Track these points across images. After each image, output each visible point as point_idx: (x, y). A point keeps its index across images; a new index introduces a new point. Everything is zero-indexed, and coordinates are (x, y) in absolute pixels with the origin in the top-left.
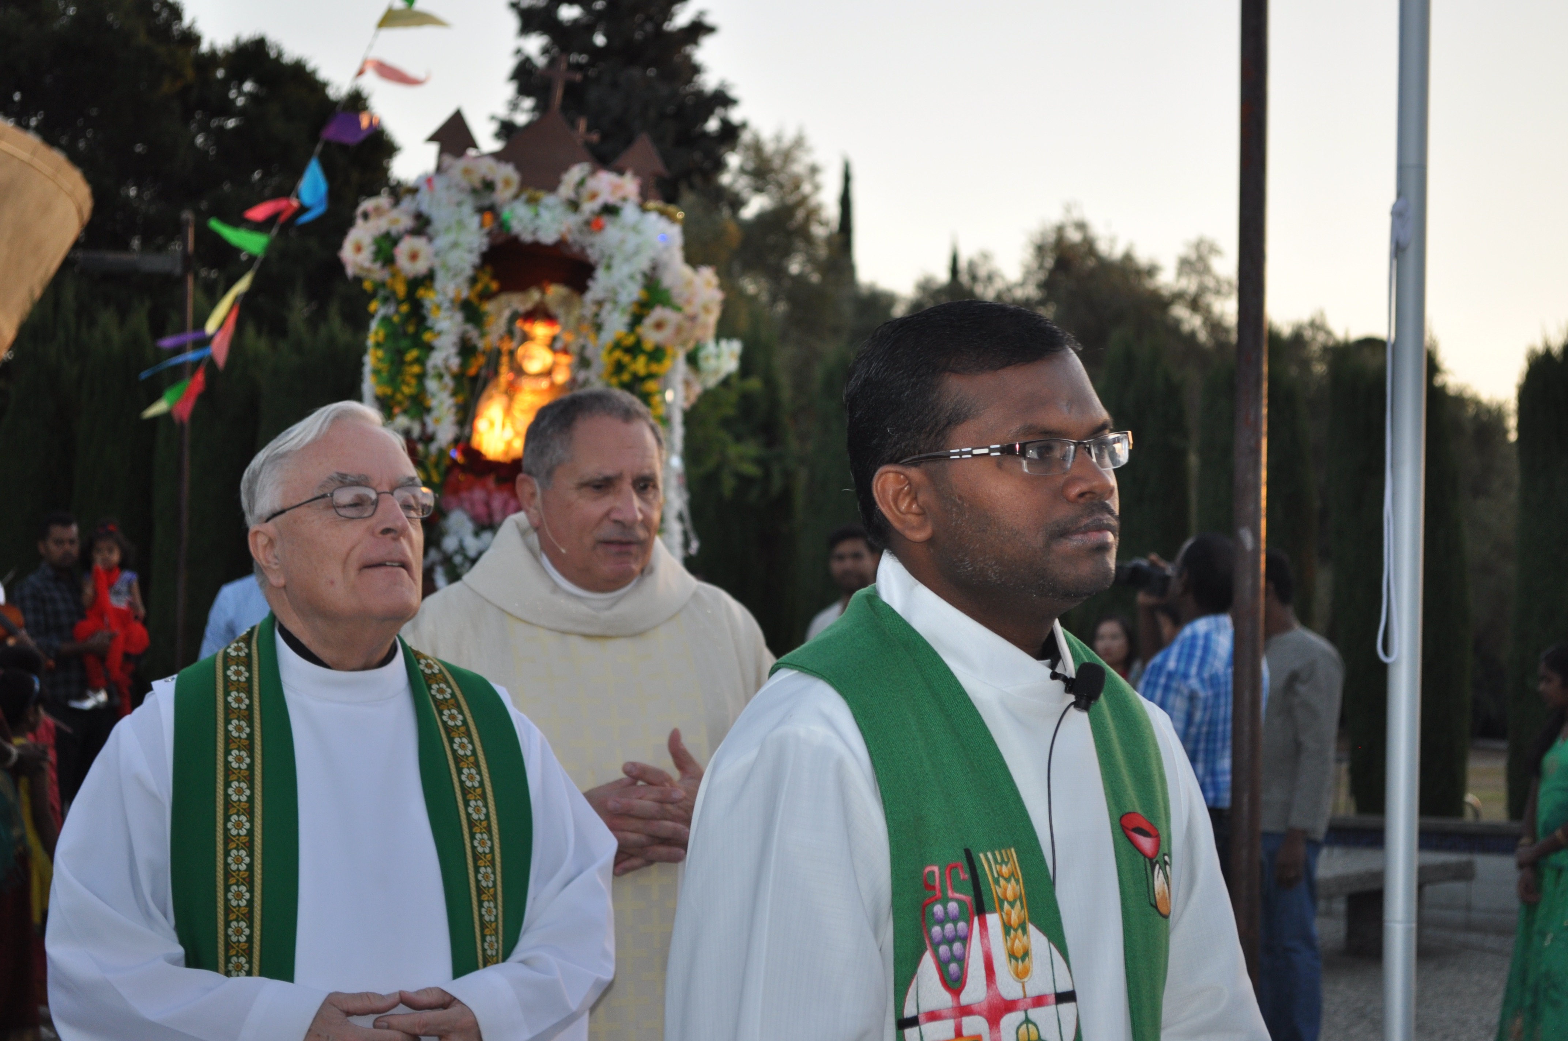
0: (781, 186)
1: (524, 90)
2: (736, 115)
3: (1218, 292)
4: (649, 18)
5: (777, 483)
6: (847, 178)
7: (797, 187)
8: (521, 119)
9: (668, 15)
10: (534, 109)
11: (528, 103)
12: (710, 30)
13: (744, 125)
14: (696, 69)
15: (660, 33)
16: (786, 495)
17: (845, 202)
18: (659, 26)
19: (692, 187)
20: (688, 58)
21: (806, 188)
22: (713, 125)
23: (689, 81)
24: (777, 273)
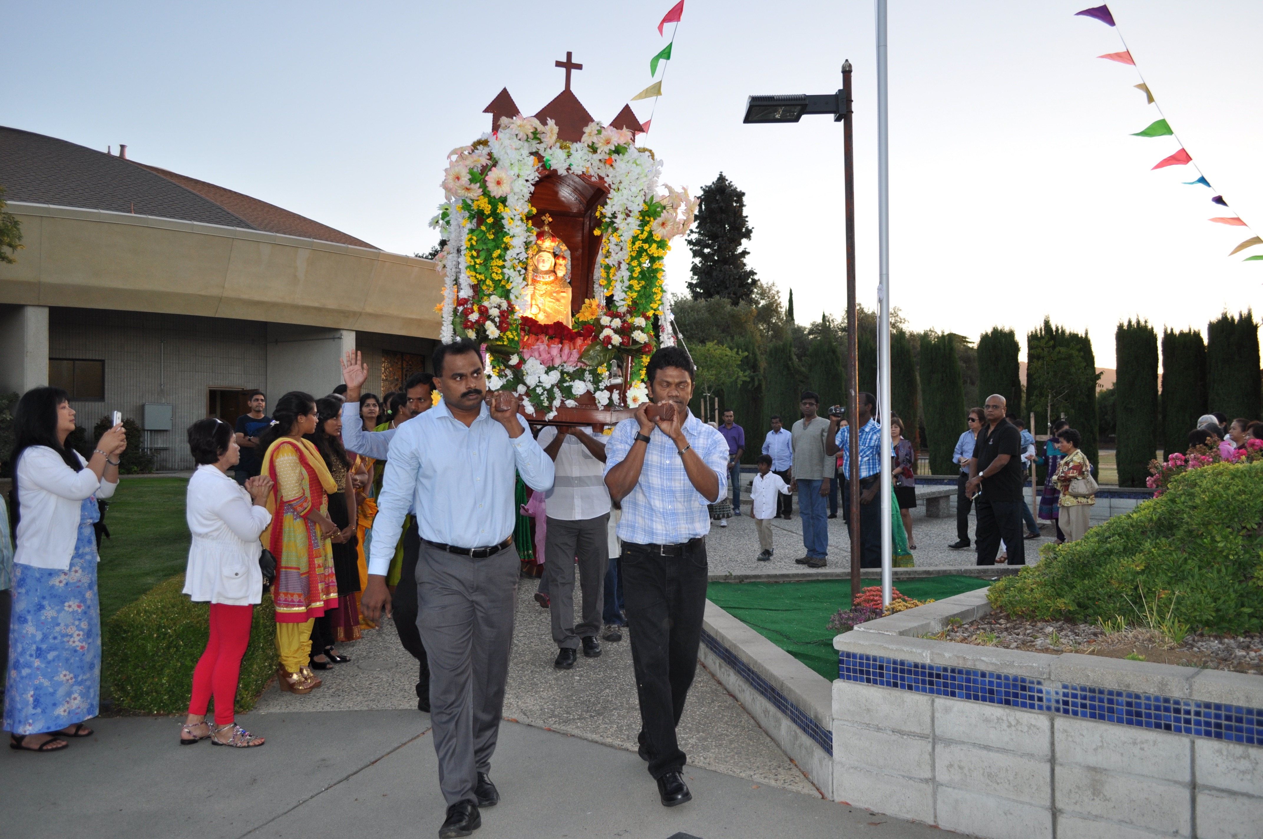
0: (769, 297)
1: (694, 274)
2: (756, 277)
3: (901, 322)
4: (731, 251)
5: (756, 383)
6: (791, 294)
7: (774, 297)
8: (694, 282)
9: (735, 250)
10: (698, 279)
11: (696, 277)
12: (749, 253)
13: (759, 280)
14: (745, 265)
15: (733, 254)
16: (760, 386)
17: (791, 301)
18: (733, 253)
19: (743, 299)
20: (742, 261)
21: (776, 298)
22: (750, 281)
23: (743, 268)
24: (769, 323)
